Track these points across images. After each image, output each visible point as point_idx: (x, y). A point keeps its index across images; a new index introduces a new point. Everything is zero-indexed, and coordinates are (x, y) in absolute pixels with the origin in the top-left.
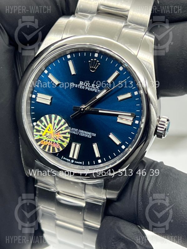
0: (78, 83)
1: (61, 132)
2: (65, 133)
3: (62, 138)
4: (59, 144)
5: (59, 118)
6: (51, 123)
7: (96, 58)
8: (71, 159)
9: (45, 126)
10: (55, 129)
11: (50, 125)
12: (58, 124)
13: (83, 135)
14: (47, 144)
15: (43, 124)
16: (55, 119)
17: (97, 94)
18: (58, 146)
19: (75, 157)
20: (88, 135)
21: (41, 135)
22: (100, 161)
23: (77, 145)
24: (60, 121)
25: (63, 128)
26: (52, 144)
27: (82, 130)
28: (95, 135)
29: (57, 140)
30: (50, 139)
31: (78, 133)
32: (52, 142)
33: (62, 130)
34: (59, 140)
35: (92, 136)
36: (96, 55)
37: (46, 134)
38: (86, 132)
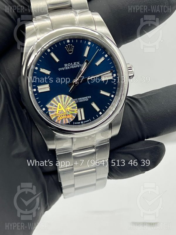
0: (64, 67)
1: (69, 105)
2: (72, 105)
3: (72, 109)
4: (71, 114)
5: (63, 96)
6: (59, 102)
7: (69, 43)
8: (80, 121)
9: (56, 106)
10: (64, 105)
11: (59, 104)
12: (65, 101)
13: (82, 101)
14: (62, 118)
15: (54, 105)
16: (61, 98)
17: (80, 68)
18: (71, 116)
19: (83, 118)
20: (85, 99)
21: (56, 114)
22: (101, 113)
23: (81, 109)
24: (65, 98)
25: (69, 101)
26: (66, 117)
27: (79, 98)
28: (90, 97)
29: (68, 112)
30: (63, 114)
31: (78, 101)
32: (65, 115)
33: (69, 104)
34: (70, 112)
35: (88, 99)
36: (68, 41)
37: (59, 112)
38: (83, 98)
